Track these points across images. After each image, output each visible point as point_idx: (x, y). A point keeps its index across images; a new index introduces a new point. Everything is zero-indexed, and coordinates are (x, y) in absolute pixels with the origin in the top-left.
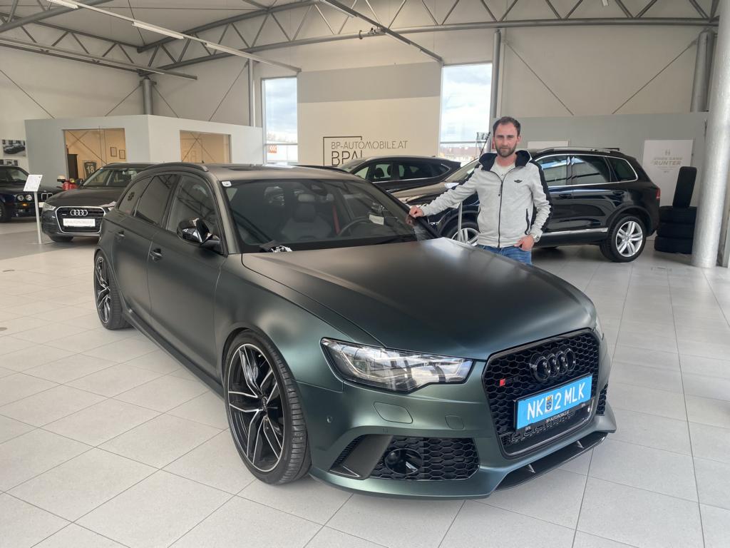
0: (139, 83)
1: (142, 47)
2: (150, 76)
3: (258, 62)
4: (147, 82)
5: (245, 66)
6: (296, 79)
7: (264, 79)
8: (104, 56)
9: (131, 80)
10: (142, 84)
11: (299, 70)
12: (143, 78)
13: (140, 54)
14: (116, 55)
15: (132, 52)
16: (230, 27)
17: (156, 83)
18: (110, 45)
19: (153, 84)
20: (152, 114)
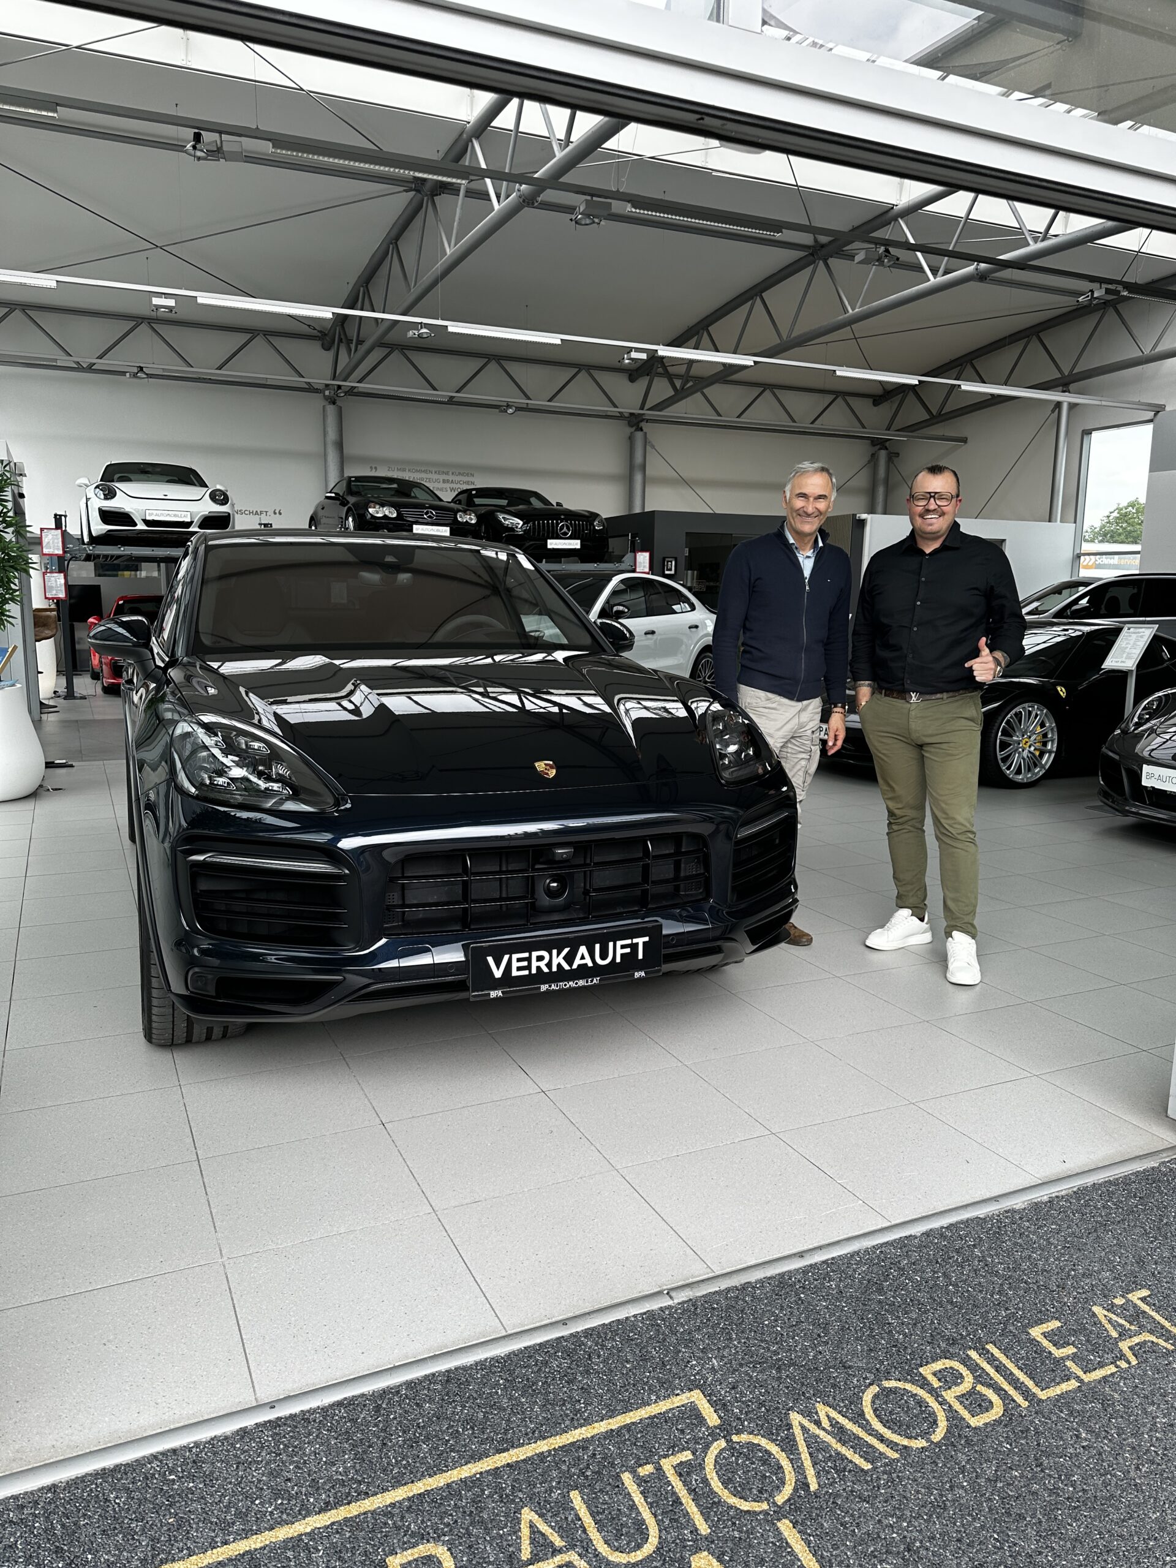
0: (866, 459)
1: (881, 396)
2: (887, 444)
3: (1076, 405)
4: (883, 454)
5: (1053, 411)
6: (1149, 428)
7: (1088, 432)
8: (812, 423)
9: (855, 455)
10: (874, 457)
11: (1158, 409)
12: (878, 447)
13: (876, 408)
14: (837, 418)
15: (863, 407)
16: (1034, 344)
17: (897, 455)
18: (829, 398)
19: (893, 456)
20: (885, 513)
